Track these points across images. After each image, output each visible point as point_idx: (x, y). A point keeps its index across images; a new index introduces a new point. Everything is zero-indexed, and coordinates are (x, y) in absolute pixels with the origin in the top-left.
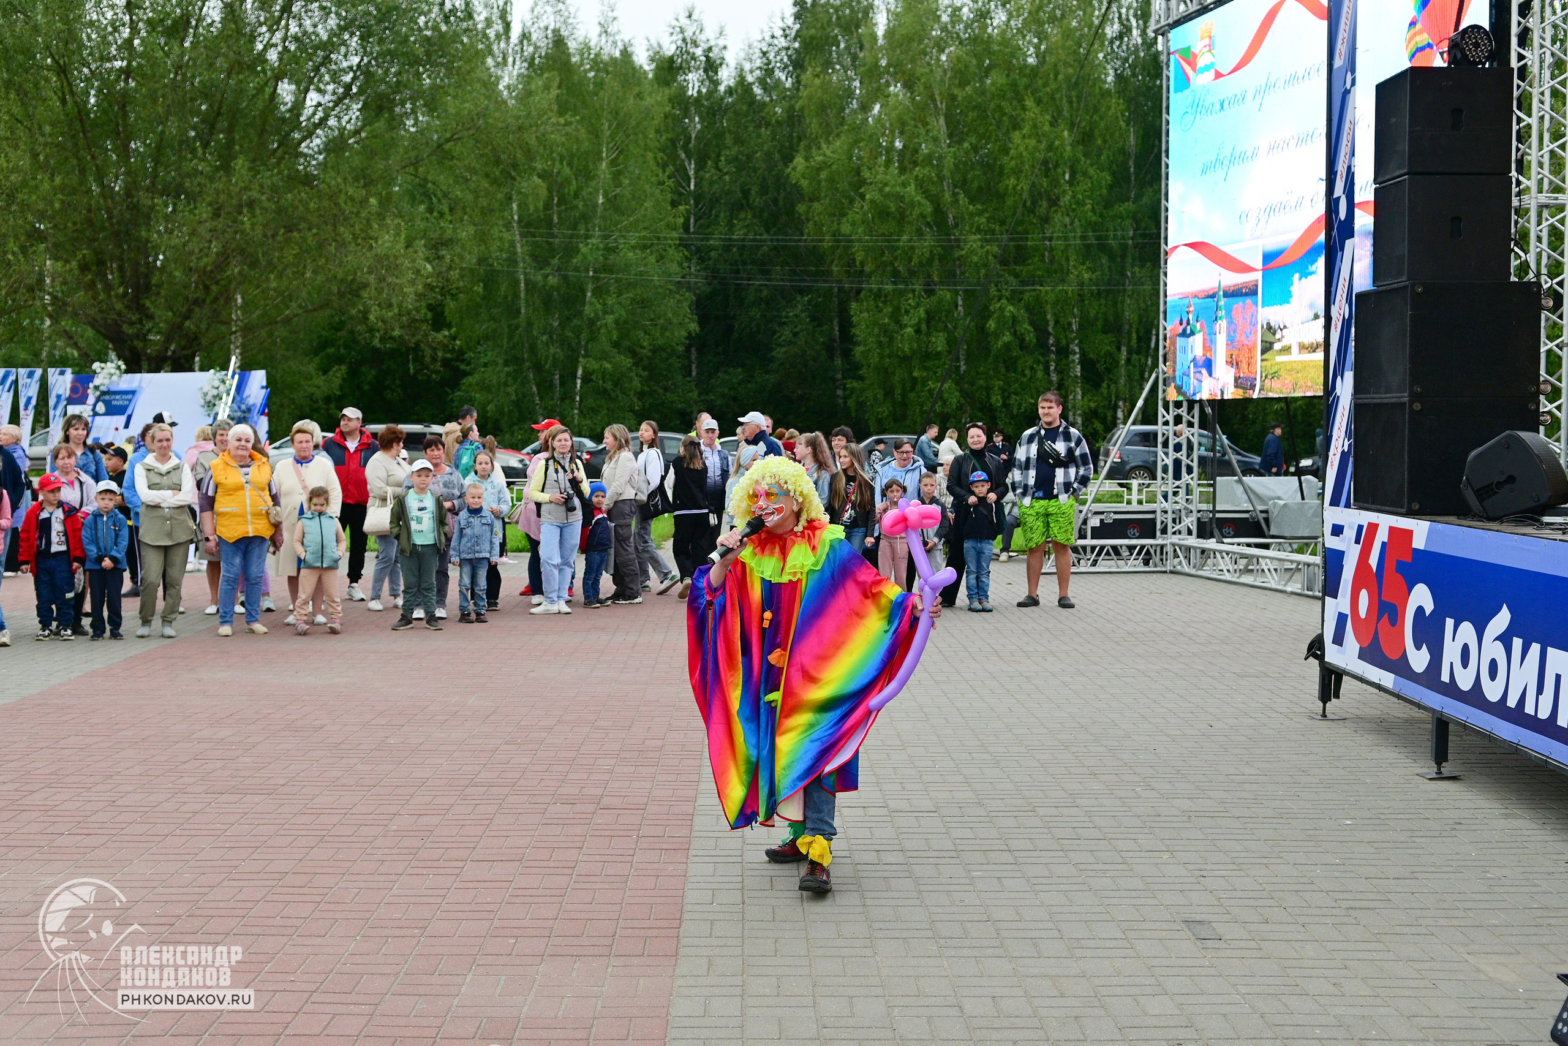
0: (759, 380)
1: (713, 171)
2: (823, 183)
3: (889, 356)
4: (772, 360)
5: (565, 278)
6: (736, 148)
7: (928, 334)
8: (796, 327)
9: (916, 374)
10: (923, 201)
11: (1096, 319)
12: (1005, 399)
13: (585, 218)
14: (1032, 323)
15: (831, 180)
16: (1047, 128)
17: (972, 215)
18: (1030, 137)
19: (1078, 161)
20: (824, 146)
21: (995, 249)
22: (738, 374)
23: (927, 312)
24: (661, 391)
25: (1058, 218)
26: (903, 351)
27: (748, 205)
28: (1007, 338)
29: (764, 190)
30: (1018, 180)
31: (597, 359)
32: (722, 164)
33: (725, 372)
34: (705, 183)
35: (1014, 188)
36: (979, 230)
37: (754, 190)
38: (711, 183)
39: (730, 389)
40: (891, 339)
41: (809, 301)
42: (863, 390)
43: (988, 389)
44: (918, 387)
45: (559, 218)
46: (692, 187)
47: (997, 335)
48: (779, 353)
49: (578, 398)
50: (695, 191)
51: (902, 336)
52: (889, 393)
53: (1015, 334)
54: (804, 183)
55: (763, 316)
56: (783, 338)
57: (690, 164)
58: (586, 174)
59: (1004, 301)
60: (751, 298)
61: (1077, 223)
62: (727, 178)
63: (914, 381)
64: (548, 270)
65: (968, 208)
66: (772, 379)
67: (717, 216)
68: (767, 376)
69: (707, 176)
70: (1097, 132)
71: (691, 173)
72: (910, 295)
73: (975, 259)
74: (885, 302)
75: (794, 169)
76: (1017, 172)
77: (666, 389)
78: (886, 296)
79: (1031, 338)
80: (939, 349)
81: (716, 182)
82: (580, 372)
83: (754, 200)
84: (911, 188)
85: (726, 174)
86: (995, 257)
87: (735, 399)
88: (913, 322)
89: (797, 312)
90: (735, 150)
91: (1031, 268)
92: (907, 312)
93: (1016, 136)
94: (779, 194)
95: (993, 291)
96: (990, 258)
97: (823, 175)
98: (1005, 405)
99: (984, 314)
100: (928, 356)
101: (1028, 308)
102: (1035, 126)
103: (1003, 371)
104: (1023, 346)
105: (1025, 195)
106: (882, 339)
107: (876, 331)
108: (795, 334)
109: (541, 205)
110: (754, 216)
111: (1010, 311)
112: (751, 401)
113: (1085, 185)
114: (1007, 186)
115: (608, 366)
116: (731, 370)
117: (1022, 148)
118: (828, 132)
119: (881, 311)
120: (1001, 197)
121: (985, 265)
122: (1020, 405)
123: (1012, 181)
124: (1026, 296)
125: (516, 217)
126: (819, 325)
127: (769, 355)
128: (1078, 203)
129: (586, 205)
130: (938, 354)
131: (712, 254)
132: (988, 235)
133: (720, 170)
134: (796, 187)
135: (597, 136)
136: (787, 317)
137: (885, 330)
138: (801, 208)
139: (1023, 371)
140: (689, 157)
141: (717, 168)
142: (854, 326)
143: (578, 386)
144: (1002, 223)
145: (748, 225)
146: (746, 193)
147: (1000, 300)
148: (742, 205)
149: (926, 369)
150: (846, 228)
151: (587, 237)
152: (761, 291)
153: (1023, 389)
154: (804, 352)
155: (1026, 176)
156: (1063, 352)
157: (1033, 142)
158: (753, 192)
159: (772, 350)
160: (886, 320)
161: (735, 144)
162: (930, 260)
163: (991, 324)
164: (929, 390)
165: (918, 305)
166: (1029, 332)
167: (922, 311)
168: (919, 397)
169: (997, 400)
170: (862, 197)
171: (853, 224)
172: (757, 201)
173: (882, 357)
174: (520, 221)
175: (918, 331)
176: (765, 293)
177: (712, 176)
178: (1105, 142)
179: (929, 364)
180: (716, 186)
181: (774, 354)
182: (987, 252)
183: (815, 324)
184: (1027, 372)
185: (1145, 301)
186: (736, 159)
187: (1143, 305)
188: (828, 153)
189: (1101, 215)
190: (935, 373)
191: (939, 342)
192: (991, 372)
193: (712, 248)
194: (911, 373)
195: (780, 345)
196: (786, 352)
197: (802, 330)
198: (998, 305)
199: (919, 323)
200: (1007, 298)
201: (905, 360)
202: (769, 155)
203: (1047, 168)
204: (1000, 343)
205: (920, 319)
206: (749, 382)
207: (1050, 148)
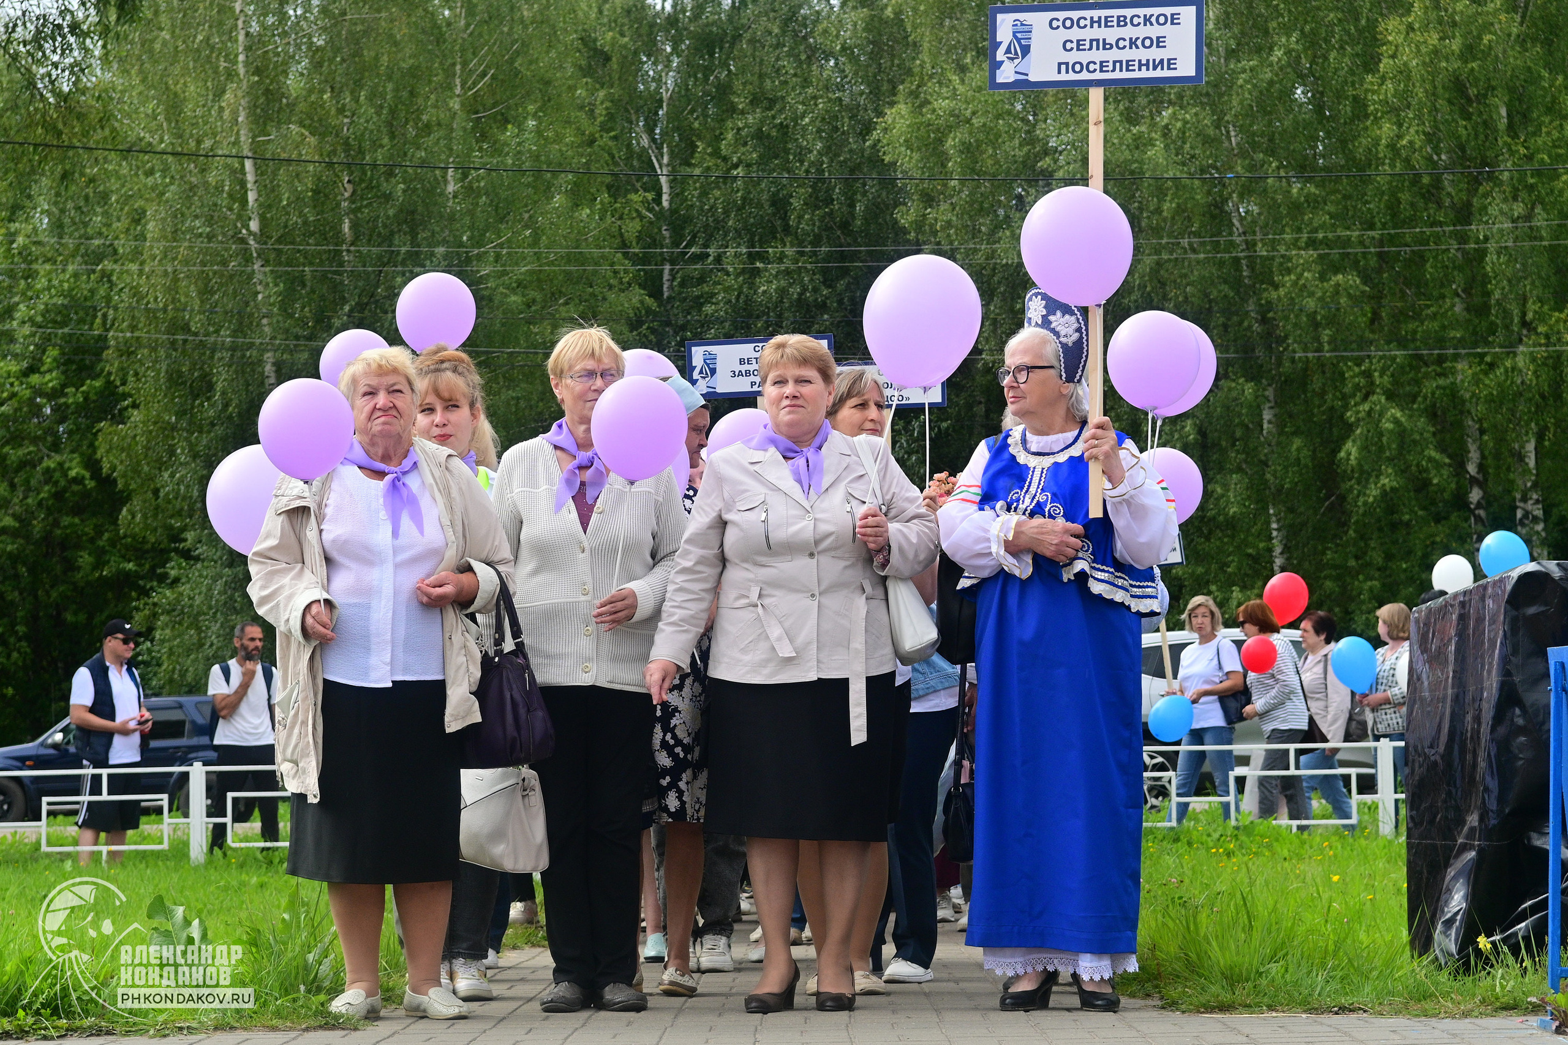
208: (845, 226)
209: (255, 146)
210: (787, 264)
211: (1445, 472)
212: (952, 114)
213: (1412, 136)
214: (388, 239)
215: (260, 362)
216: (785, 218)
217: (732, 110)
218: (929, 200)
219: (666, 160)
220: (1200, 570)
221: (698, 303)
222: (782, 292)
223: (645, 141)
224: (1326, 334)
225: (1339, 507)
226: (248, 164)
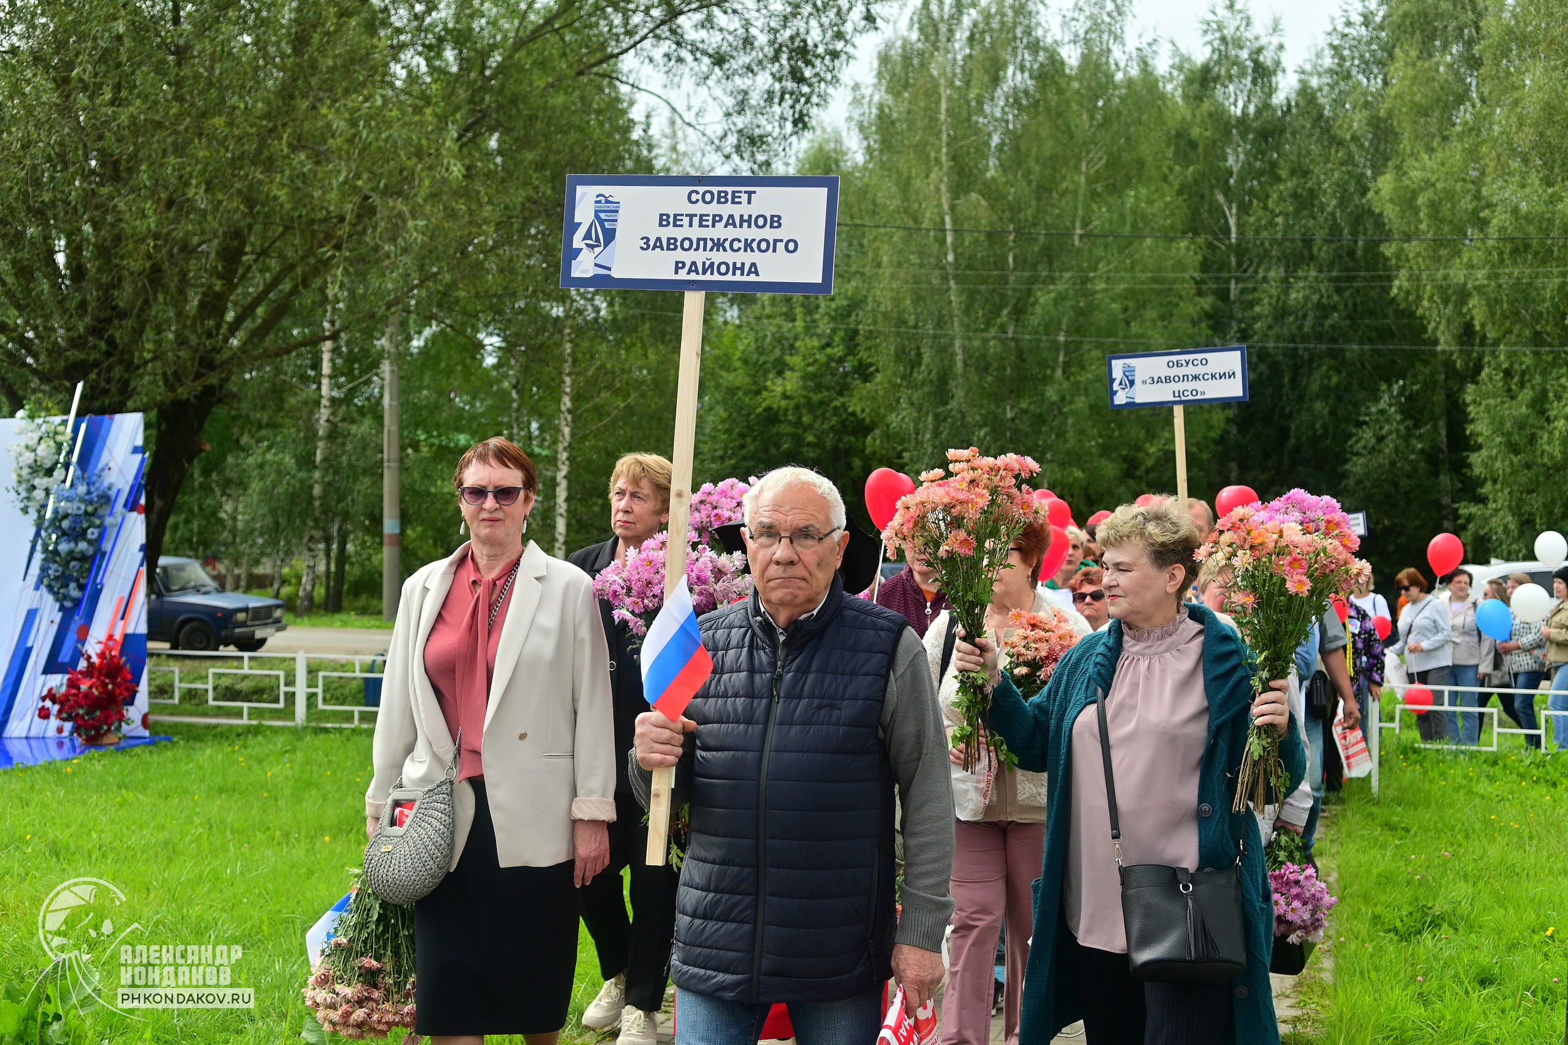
1: (1260, 213)
2: (1423, 211)
3: (1529, 465)
4: (1344, 475)
8: (1381, 428)
13: (1049, 255)
15: (1435, 206)
20: (1424, 156)
27: (1312, 258)
29: (1334, 236)
32: (1271, 203)
34: (1250, 235)
38: (1259, 230)
40: (1532, 439)
41: (1401, 391)
42: (1486, 517)
46: (1233, 241)
50: (1238, 245)
54: (1392, 211)
55: (1333, 413)
56: (1362, 443)
57: (1230, 209)
60: (1315, 387)
62: (1280, 220)
67: (1266, 275)
69: (1252, 219)
71: (1232, 222)
74: (1521, 383)
75: (1377, 193)
78: (1523, 374)
81: (1265, 228)
83: (1320, 249)
85: (1278, 216)
89: (1383, 406)
90: (1293, 182)
94: (1356, 242)
97: (1423, 198)
106: (1516, 439)
107: (1507, 426)
108: (1381, 439)
110: (1320, 272)
115: (1079, 474)
119: (1515, 397)
126: (1415, 426)
127: (1340, 470)
131: (1258, 325)
133: (1270, 211)
134: (1381, 219)
136: (1367, 414)
137: (1520, 423)
138: (1388, 250)
140: (1229, 202)
141: (1265, 208)
142: (1472, 421)
145: (1310, 285)
146: (1308, 242)
148: (1303, 258)
150: (1458, 274)
152: (1329, 378)
154: (1394, 464)
158: (1318, 239)
159: (1346, 461)
160: (1524, 411)
161: (1292, 175)
171: (1470, 266)
172: (1323, 252)
174: (956, 262)
176: (1335, 379)
177: (1259, 219)
180: (1265, 233)
181: (1348, 467)
183: (1409, 423)
186: (1295, 195)
188: (1431, 166)
195: (1357, 454)
197: (1391, 433)
202: (1341, 186)
208: (1351, 254)
209: (953, 208)
210: (1311, 279)
212: (1422, 180)
214: (1034, 267)
215: (952, 345)
216: (1310, 250)
217: (1278, 179)
218: (1407, 238)
219: (1234, 211)
221: (1251, 305)
222: (1307, 298)
223: (1220, 198)
226: (947, 219)
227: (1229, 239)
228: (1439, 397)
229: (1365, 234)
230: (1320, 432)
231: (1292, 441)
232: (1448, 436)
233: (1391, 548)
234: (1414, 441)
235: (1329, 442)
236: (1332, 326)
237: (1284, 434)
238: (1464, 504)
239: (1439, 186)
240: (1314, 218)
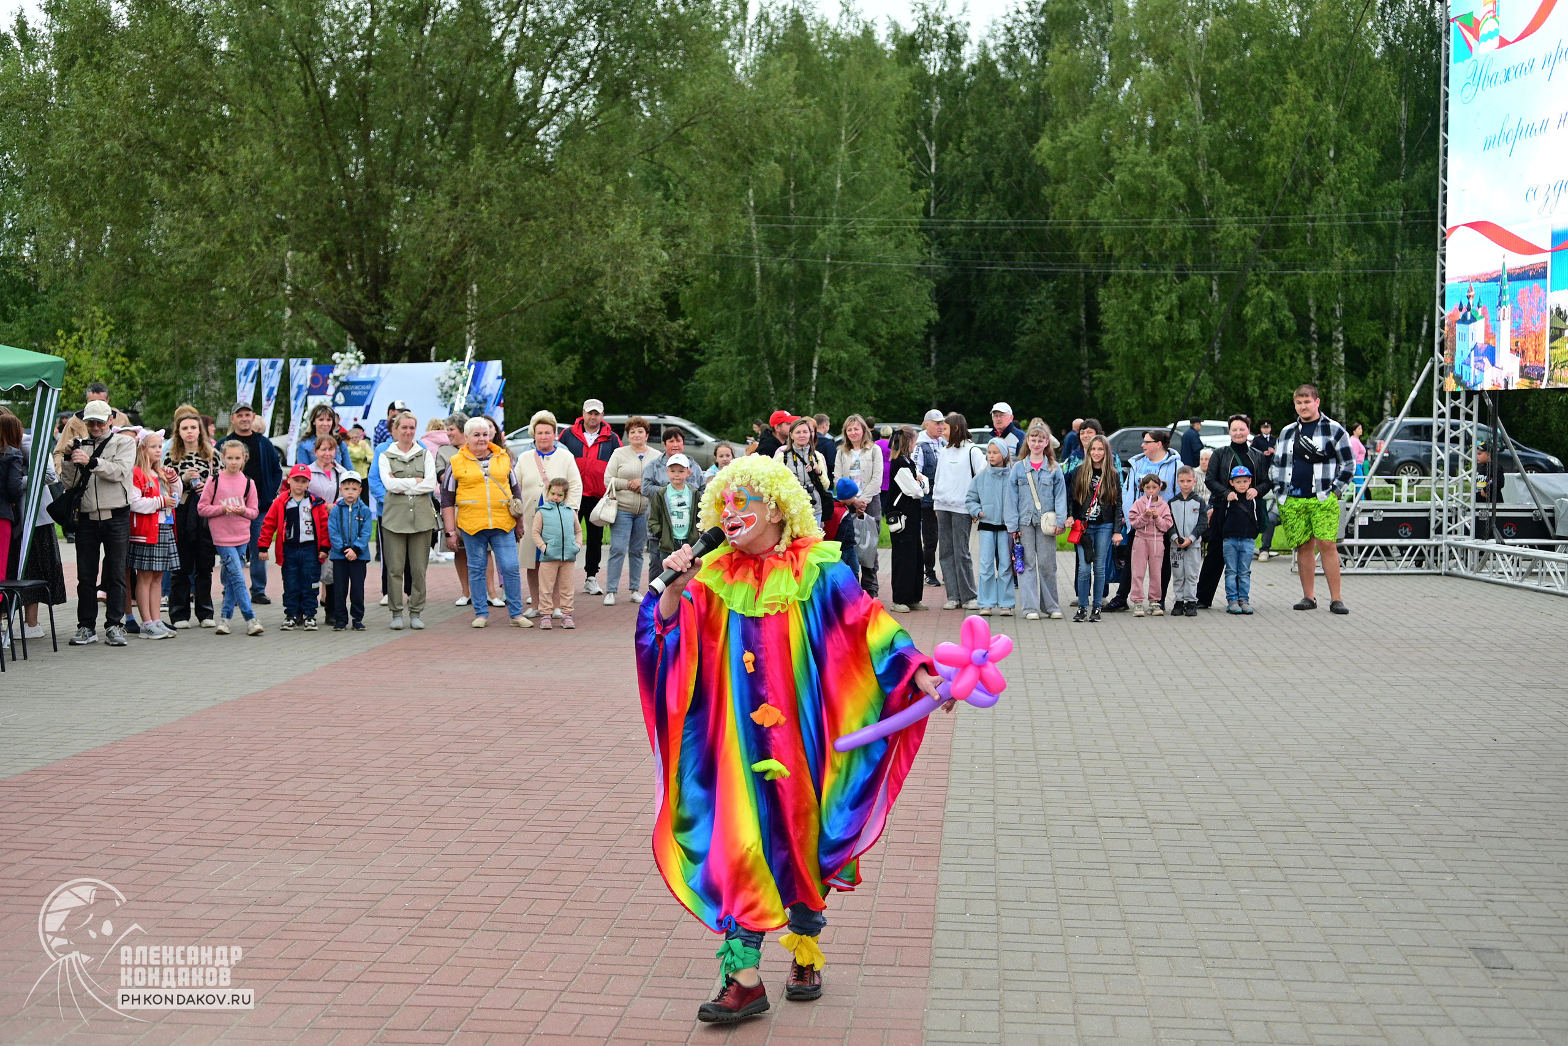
0: (1001, 370)
1: (955, 153)
2: (1070, 165)
3: (1139, 345)
4: (1014, 349)
5: (802, 265)
6: (979, 129)
7: (1181, 321)
8: (1040, 314)
9: (1167, 363)
10: (1176, 181)
11: (1362, 304)
12: (1263, 389)
13: (822, 203)
14: (1292, 310)
15: (1078, 161)
16: (1310, 102)
17: (1229, 195)
18: (1292, 113)
19: (1344, 137)
20: (1071, 125)
21: (1254, 232)
22: (980, 363)
23: (1180, 298)
24: (899, 381)
25: (1321, 197)
26: (1153, 339)
27: (991, 187)
28: (1265, 325)
29: (1007, 172)
30: (1278, 157)
31: (833, 348)
32: (964, 146)
33: (966, 361)
34: (946, 166)
35: (1275, 166)
36: (1236, 211)
37: (997, 172)
38: (953, 166)
39: (971, 379)
40: (1141, 327)
41: (1055, 288)
42: (1111, 380)
43: (1244, 379)
44: (1169, 377)
45: (796, 203)
46: (933, 170)
47: (1254, 322)
48: (1022, 342)
49: (814, 389)
50: (936, 174)
51: (1153, 323)
52: (1138, 383)
53: (1273, 321)
54: (1050, 164)
55: (1006, 303)
56: (1027, 326)
57: (931, 146)
58: (825, 158)
59: (1262, 286)
60: (993, 284)
61: (1342, 202)
62: (969, 160)
63: (1165, 370)
64: (784, 258)
65: (1224, 189)
66: (1015, 368)
67: (958, 200)
68: (1009, 366)
69: (949, 158)
70: (1364, 106)
71: (932, 155)
72: (1162, 281)
73: (1232, 242)
74: (1135, 288)
75: (1039, 150)
76: (1278, 149)
77: (904, 379)
78: (1136, 282)
79: (1291, 325)
80: (1192, 337)
81: (958, 164)
82: (815, 363)
83: (997, 183)
84: (1163, 169)
85: (968, 156)
86: (1253, 239)
87: (975, 389)
88: (1164, 308)
89: (1041, 298)
90: (978, 130)
91: (1292, 250)
92: (1158, 298)
93: (1277, 111)
94: (1023, 176)
95: (1250, 276)
96: (1248, 240)
97: (1070, 156)
98: (1263, 396)
99: (1242, 299)
100: (1180, 345)
101: (1287, 294)
102: (1298, 100)
103: (1261, 359)
104: (1282, 333)
105: (1287, 174)
106: (1131, 326)
107: (1125, 318)
108: (1040, 322)
109: (777, 190)
110: (997, 199)
111: (1269, 297)
112: (992, 392)
113: (1352, 162)
114: (1267, 164)
115: (844, 355)
116: (972, 359)
117: (1283, 124)
118: (1076, 110)
119: (1130, 298)
120: (1261, 176)
121: (1242, 249)
122: (1279, 396)
123: (1273, 159)
124: (1287, 281)
125: (752, 203)
126: (1064, 313)
127: (1012, 344)
128: (1343, 182)
129: (823, 189)
130: (1191, 343)
131: (954, 239)
132: (1245, 217)
133: (962, 152)
134: (1041, 167)
135: (836, 118)
136: (1030, 304)
137: (1134, 316)
138: (1046, 191)
139: (1282, 360)
140: (930, 140)
141: (959, 150)
142: (1102, 314)
143: (814, 376)
144: (1262, 203)
145: (991, 209)
146: (988, 175)
147: (1258, 284)
148: (985, 188)
149: (1177, 357)
150: (1093, 211)
151: (824, 222)
152: (1004, 277)
153: (1282, 379)
154: (1049, 340)
155: (1288, 154)
156: (1326, 339)
157: (1296, 118)
158: (996, 174)
159: (1015, 338)
160: (1136, 307)
161: (977, 124)
162: (1183, 244)
163: (1248, 311)
164: (1181, 380)
165: (1170, 291)
166: (1289, 319)
167: (1174, 296)
168: (1170, 387)
169: (1254, 391)
170: (1111, 178)
171: (1102, 206)
172: (1000, 184)
173: (1131, 346)
174: (756, 207)
175: (1170, 318)
176: (1008, 279)
177: (953, 159)
178: (1373, 116)
179: (1181, 353)
180: (958, 169)
181: (1016, 342)
182: (1245, 235)
183: (1060, 311)
184: (1287, 361)
185: (1415, 284)
186: (978, 140)
187: (1413, 290)
188: (1075, 133)
189: (1368, 194)
190: (1187, 362)
191: (1192, 329)
192: (1248, 362)
193: (953, 233)
194: (1162, 362)
195: (1023, 334)
196: (1028, 341)
197: (1047, 318)
198: (1256, 291)
199: (1171, 309)
200: (1266, 283)
201: (1156, 349)
202: (1013, 135)
203: (1311, 145)
204: (1257, 331)
205: (1172, 306)
206: (990, 371)
207: (1313, 123)
208: (1020, 183)
210: (991, 205)
211: (1292, 322)
212: (1070, 142)
213: (1285, 163)
215: (753, 265)
216: (991, 183)
217: (967, 127)
218: (1059, 183)
219: (934, 148)
220: (1177, 363)
223: (924, 138)
224: (1240, 255)
225: (1243, 336)
227: (929, 169)
228: (1081, 290)
229: (1030, 172)
230: (997, 317)
231: (977, 324)
232: (1086, 318)
233: (1047, 400)
234: (1063, 324)
235: (1003, 324)
236: (1006, 240)
237: (971, 317)
238: (1096, 370)
239: (1082, 147)
240: (993, 158)
